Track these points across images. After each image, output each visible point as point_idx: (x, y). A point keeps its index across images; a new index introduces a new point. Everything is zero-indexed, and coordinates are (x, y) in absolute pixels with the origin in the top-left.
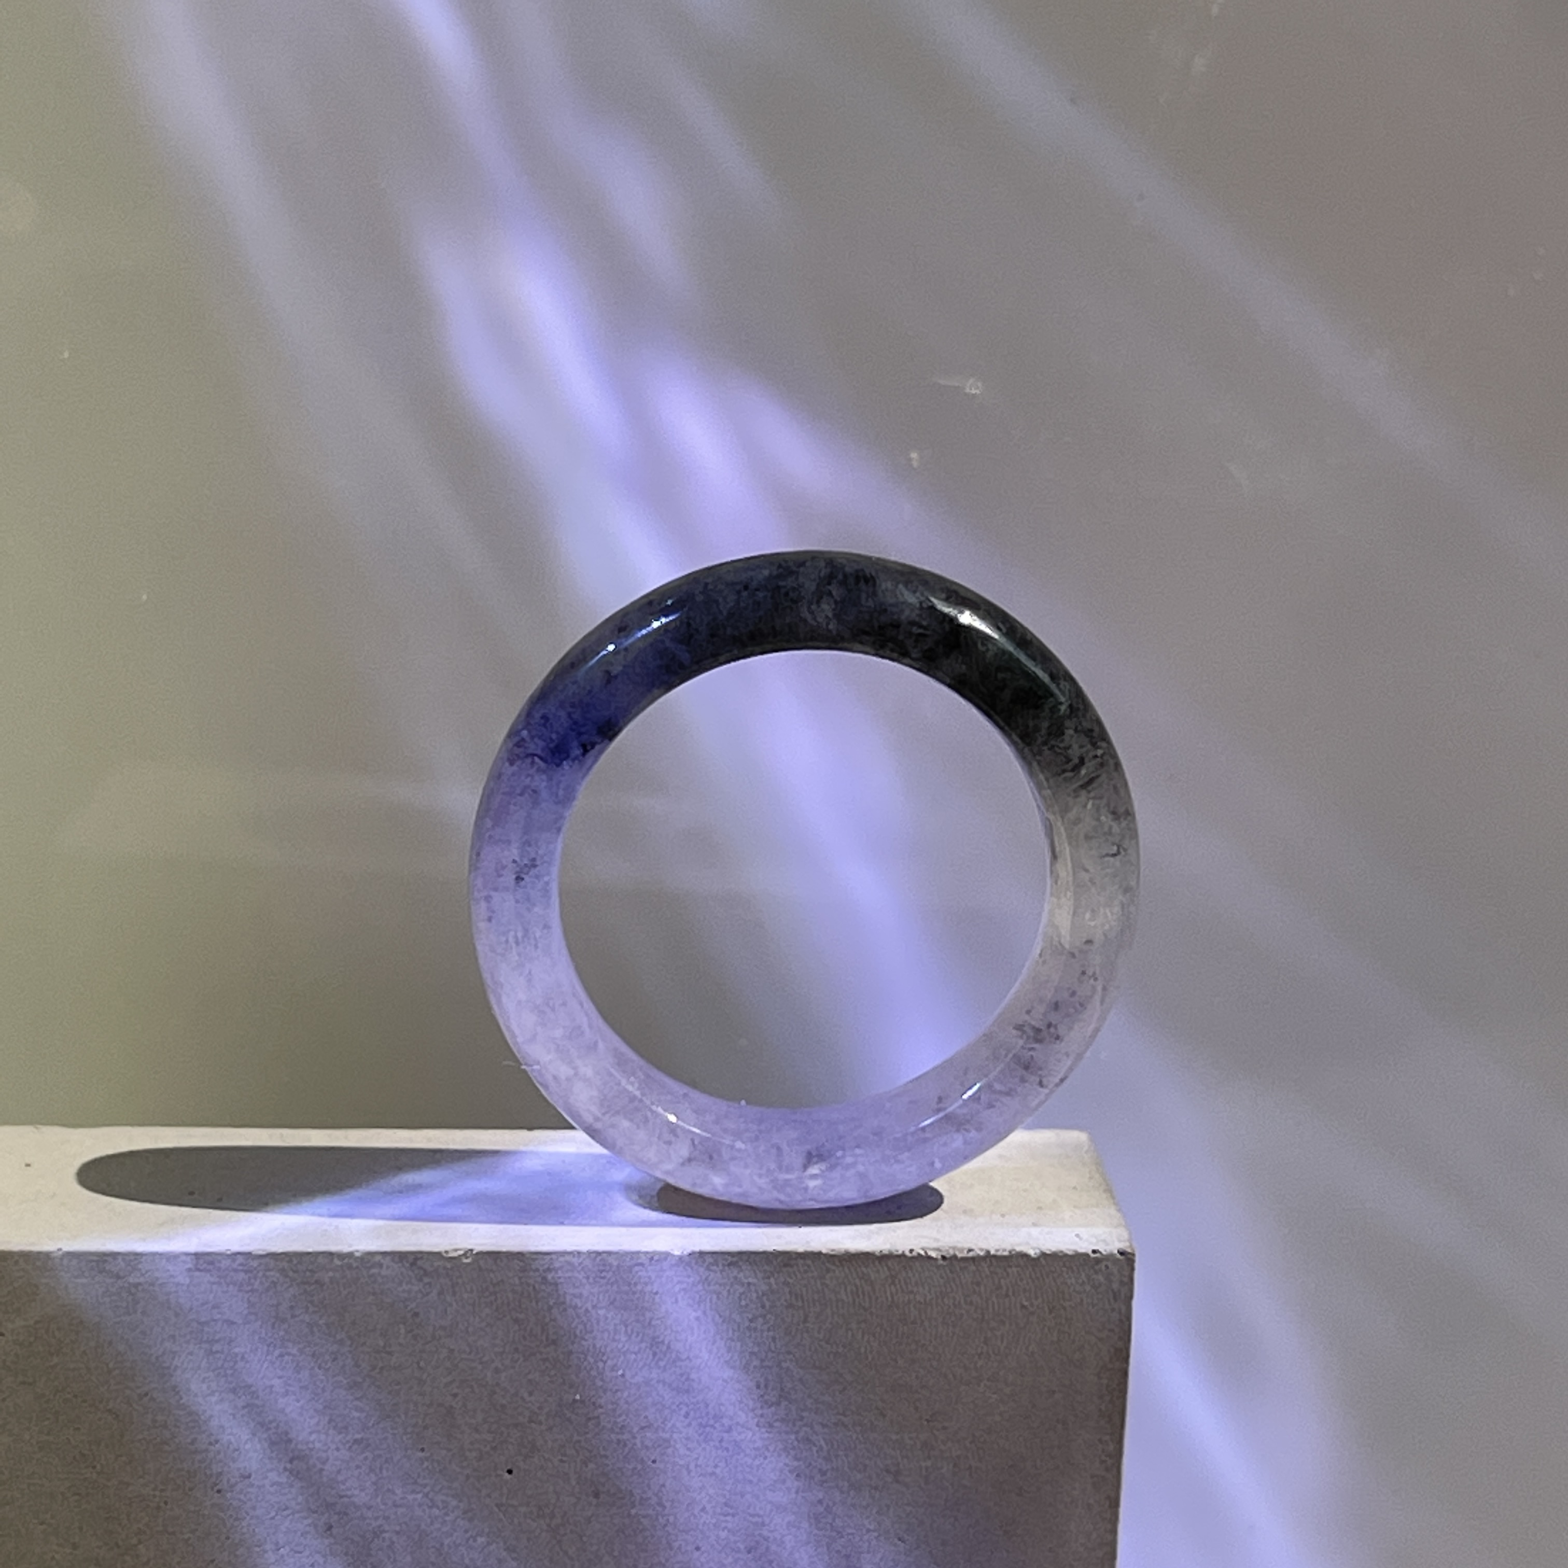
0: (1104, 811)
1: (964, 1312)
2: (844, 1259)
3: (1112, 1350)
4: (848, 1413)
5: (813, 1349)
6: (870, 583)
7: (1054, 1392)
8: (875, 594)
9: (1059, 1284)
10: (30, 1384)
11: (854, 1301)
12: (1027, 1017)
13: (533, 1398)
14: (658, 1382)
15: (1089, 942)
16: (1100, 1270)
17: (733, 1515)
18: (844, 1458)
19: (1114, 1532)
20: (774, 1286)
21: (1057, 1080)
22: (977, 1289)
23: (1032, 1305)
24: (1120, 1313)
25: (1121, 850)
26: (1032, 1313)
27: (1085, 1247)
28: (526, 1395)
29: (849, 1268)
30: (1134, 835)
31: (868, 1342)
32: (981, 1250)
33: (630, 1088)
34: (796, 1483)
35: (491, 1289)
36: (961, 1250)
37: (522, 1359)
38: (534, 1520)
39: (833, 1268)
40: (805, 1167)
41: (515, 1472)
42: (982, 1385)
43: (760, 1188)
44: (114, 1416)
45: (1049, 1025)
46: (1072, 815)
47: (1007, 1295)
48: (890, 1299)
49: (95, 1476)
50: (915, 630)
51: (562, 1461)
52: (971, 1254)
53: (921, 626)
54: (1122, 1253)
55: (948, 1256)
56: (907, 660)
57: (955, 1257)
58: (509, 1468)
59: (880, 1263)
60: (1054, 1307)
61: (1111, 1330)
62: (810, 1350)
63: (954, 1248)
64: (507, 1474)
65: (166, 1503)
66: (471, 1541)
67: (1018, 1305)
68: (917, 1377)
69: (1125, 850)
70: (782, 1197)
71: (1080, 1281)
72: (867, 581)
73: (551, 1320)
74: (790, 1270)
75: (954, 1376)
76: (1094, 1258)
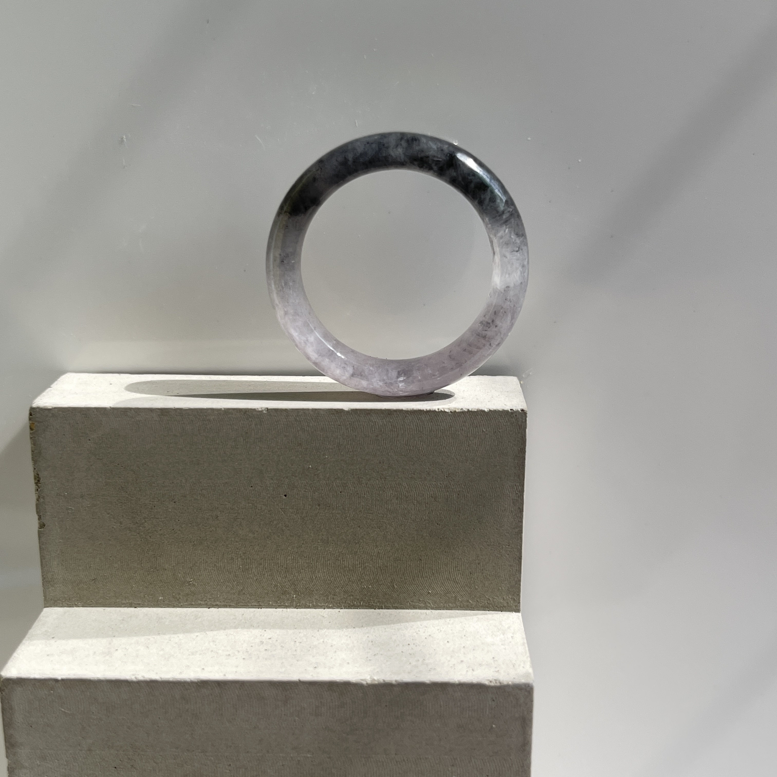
0: (513, 233)
1: (460, 433)
2: (412, 412)
3: (519, 449)
4: (416, 473)
5: (401, 448)
6: (418, 141)
7: (496, 466)
8: (419, 145)
9: (497, 422)
10: (101, 459)
11: (416, 429)
12: (484, 319)
13: (293, 467)
14: (341, 460)
15: (508, 287)
16: (513, 416)
17: (372, 513)
18: (414, 491)
19: (522, 522)
20: (385, 423)
21: (496, 343)
22: (465, 424)
23: (487, 430)
24: (522, 434)
25: (520, 250)
26: (487, 434)
27: (508, 408)
28: (290, 465)
29: (414, 416)
30: (526, 244)
31: (423, 445)
32: (466, 409)
33: (329, 346)
34: (396, 501)
35: (275, 423)
36: (457, 409)
37: (288, 451)
38: (295, 515)
39: (408, 415)
40: (398, 377)
41: (287, 496)
42: (468, 462)
43: (380, 386)
44: (133, 472)
45: (493, 321)
46: (499, 234)
47: (477, 426)
48: (431, 428)
49: (127, 495)
50: (436, 159)
51: (305, 491)
52: (462, 411)
53: (438, 158)
54: (522, 410)
55: (453, 411)
56: (432, 172)
57: (455, 411)
58: (285, 494)
59: (426, 414)
60: (495, 432)
61: (518, 441)
62: (400, 448)
63: (455, 408)
64: (284, 497)
65: (155, 506)
66: (271, 523)
67: (481, 431)
68: (442, 459)
69: (522, 250)
70: (390, 390)
71: (506, 421)
72: (416, 140)
73: (299, 436)
74: (391, 416)
75: (457, 459)
76: (511, 412)
